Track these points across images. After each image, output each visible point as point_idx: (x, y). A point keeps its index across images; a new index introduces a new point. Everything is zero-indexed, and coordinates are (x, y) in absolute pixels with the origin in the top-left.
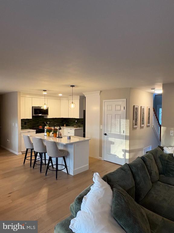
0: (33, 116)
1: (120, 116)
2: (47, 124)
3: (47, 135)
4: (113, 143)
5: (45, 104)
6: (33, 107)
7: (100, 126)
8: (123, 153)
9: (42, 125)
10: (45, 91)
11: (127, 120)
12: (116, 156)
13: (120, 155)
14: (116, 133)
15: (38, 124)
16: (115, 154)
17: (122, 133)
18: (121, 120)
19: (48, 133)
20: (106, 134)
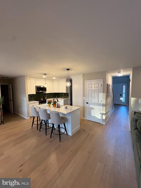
0: (36, 92)
1: (98, 91)
2: (46, 97)
3: (49, 106)
4: (93, 109)
5: (46, 84)
6: (36, 86)
7: (83, 98)
8: (101, 115)
9: (43, 97)
10: (45, 74)
11: (103, 94)
12: (95, 117)
13: (99, 116)
14: (95, 102)
15: (40, 97)
16: (95, 116)
17: (100, 102)
18: (99, 94)
19: (49, 104)
20: (87, 103)
